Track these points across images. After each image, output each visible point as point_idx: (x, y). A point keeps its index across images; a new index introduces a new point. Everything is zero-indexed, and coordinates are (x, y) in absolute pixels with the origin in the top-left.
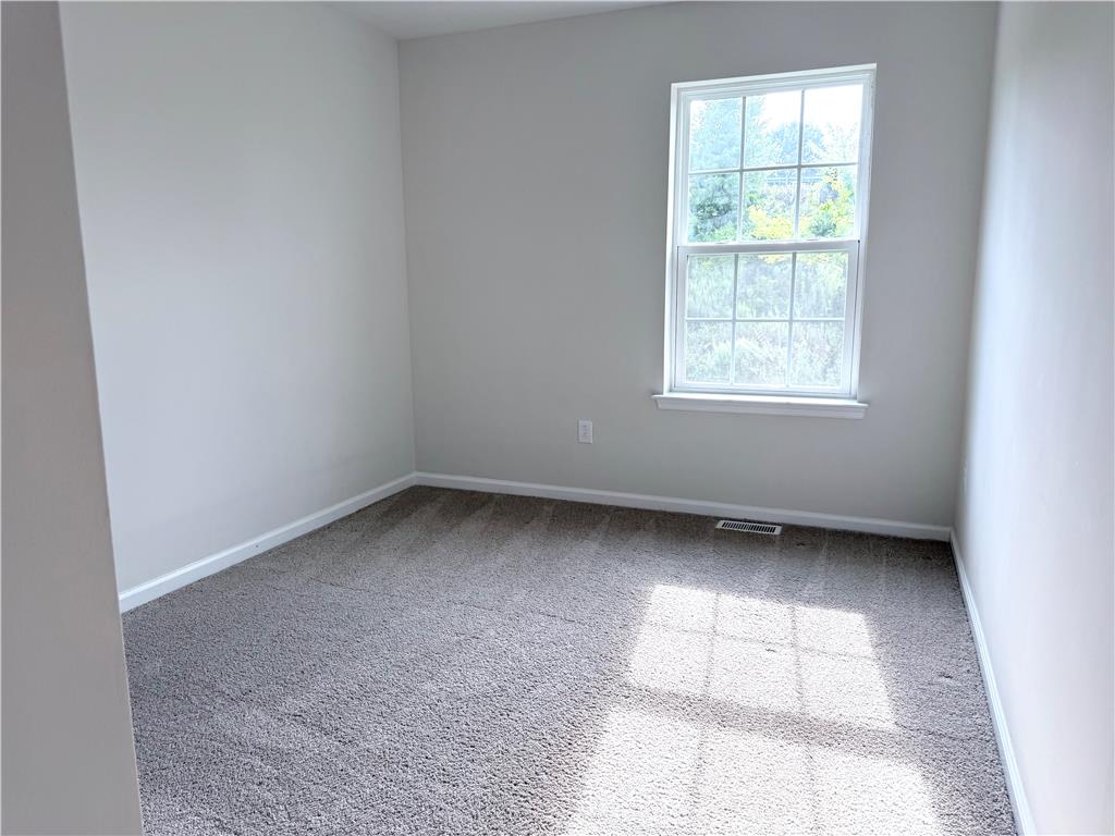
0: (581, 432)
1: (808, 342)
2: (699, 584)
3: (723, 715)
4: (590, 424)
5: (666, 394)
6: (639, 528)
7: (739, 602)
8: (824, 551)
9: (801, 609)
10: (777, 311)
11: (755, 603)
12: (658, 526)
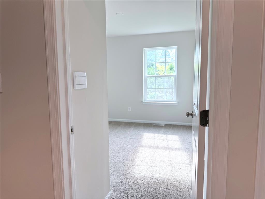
0: (129, 109)
1: (169, 93)
2: (151, 133)
3: (157, 148)
4: (130, 107)
5: (144, 102)
6: (140, 126)
7: (158, 135)
8: (172, 128)
9: (168, 135)
10: (163, 86)
11: (161, 135)
12: (143, 125)
